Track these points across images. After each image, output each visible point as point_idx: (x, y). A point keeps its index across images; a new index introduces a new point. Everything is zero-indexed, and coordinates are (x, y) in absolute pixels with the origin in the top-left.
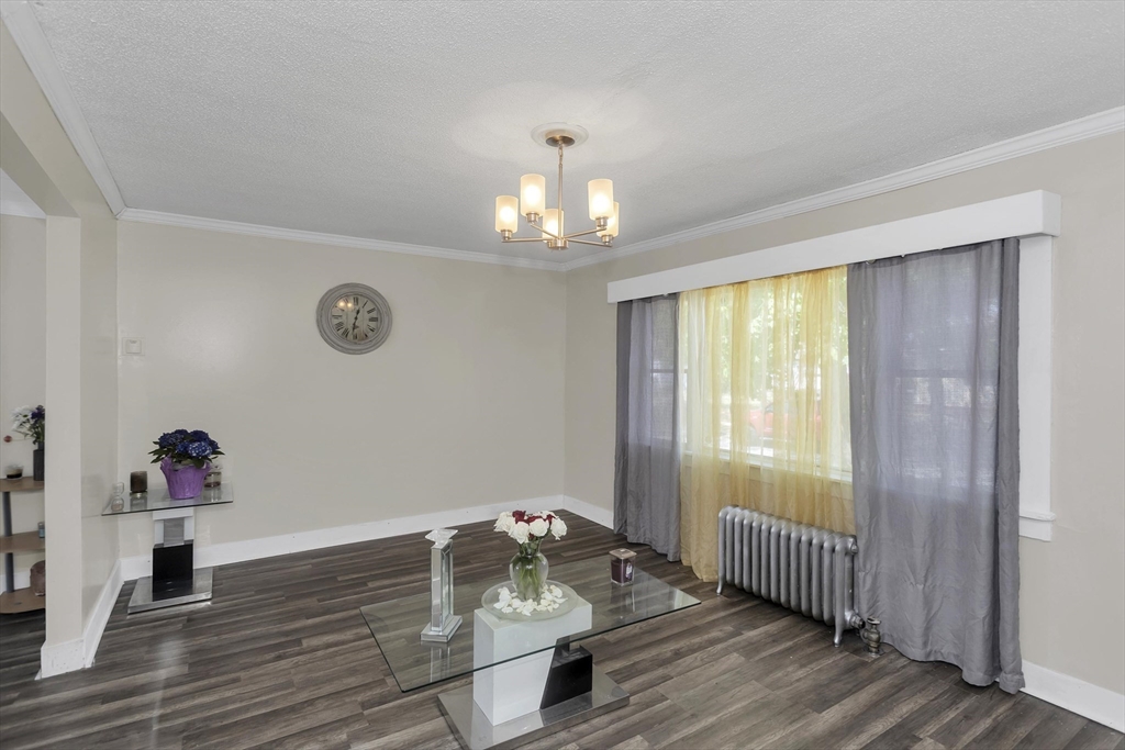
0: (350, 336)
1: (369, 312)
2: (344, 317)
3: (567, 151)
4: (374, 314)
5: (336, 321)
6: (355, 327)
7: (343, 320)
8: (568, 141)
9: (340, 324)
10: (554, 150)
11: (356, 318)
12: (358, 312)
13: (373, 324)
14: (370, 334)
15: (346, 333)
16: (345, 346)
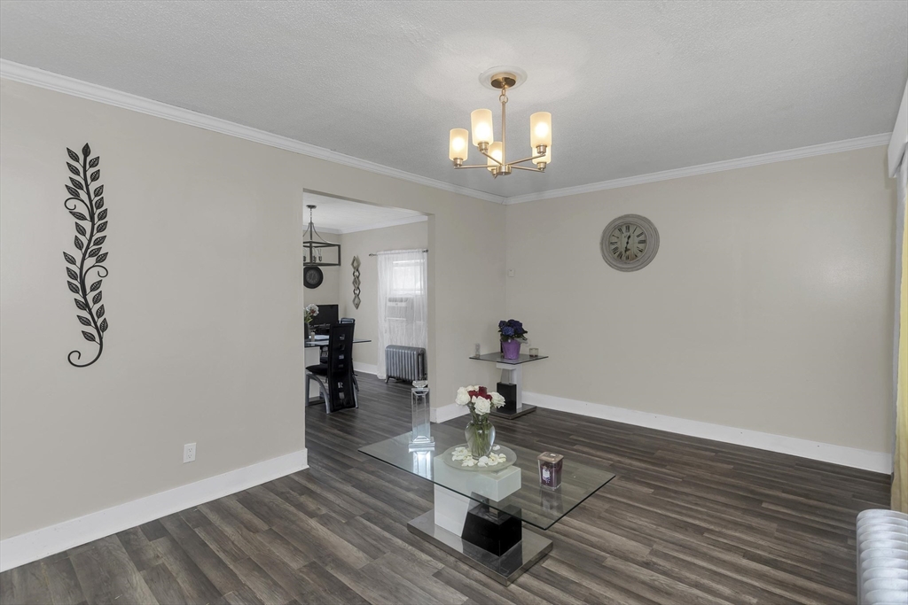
0: (624, 258)
1: (638, 236)
2: (619, 243)
3: (509, 91)
4: (642, 238)
5: (613, 247)
6: (627, 250)
7: (618, 245)
8: (510, 82)
9: (616, 249)
10: (499, 91)
11: (628, 243)
12: (629, 237)
13: (641, 246)
14: (639, 254)
15: (620, 256)
16: (618, 265)
